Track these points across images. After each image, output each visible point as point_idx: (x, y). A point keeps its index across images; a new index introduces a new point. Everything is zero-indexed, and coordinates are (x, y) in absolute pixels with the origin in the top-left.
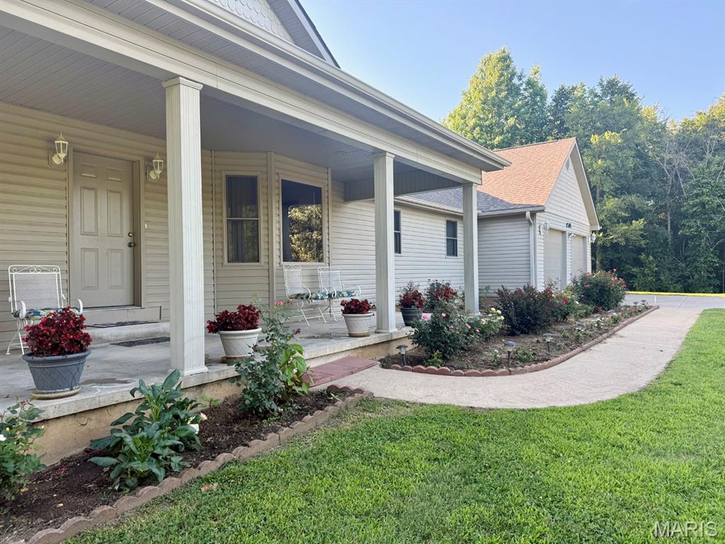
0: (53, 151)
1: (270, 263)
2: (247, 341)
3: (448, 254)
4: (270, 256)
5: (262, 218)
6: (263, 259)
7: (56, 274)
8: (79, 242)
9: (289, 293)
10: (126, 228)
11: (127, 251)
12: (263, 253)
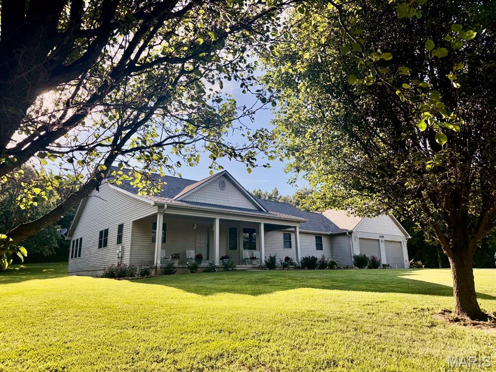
0: (194, 226)
1: (239, 250)
2: (226, 261)
3: (317, 249)
4: (239, 248)
5: (238, 238)
6: (238, 249)
7: (194, 251)
8: (197, 245)
9: (244, 258)
10: (206, 242)
11: (206, 247)
12: (238, 247)
